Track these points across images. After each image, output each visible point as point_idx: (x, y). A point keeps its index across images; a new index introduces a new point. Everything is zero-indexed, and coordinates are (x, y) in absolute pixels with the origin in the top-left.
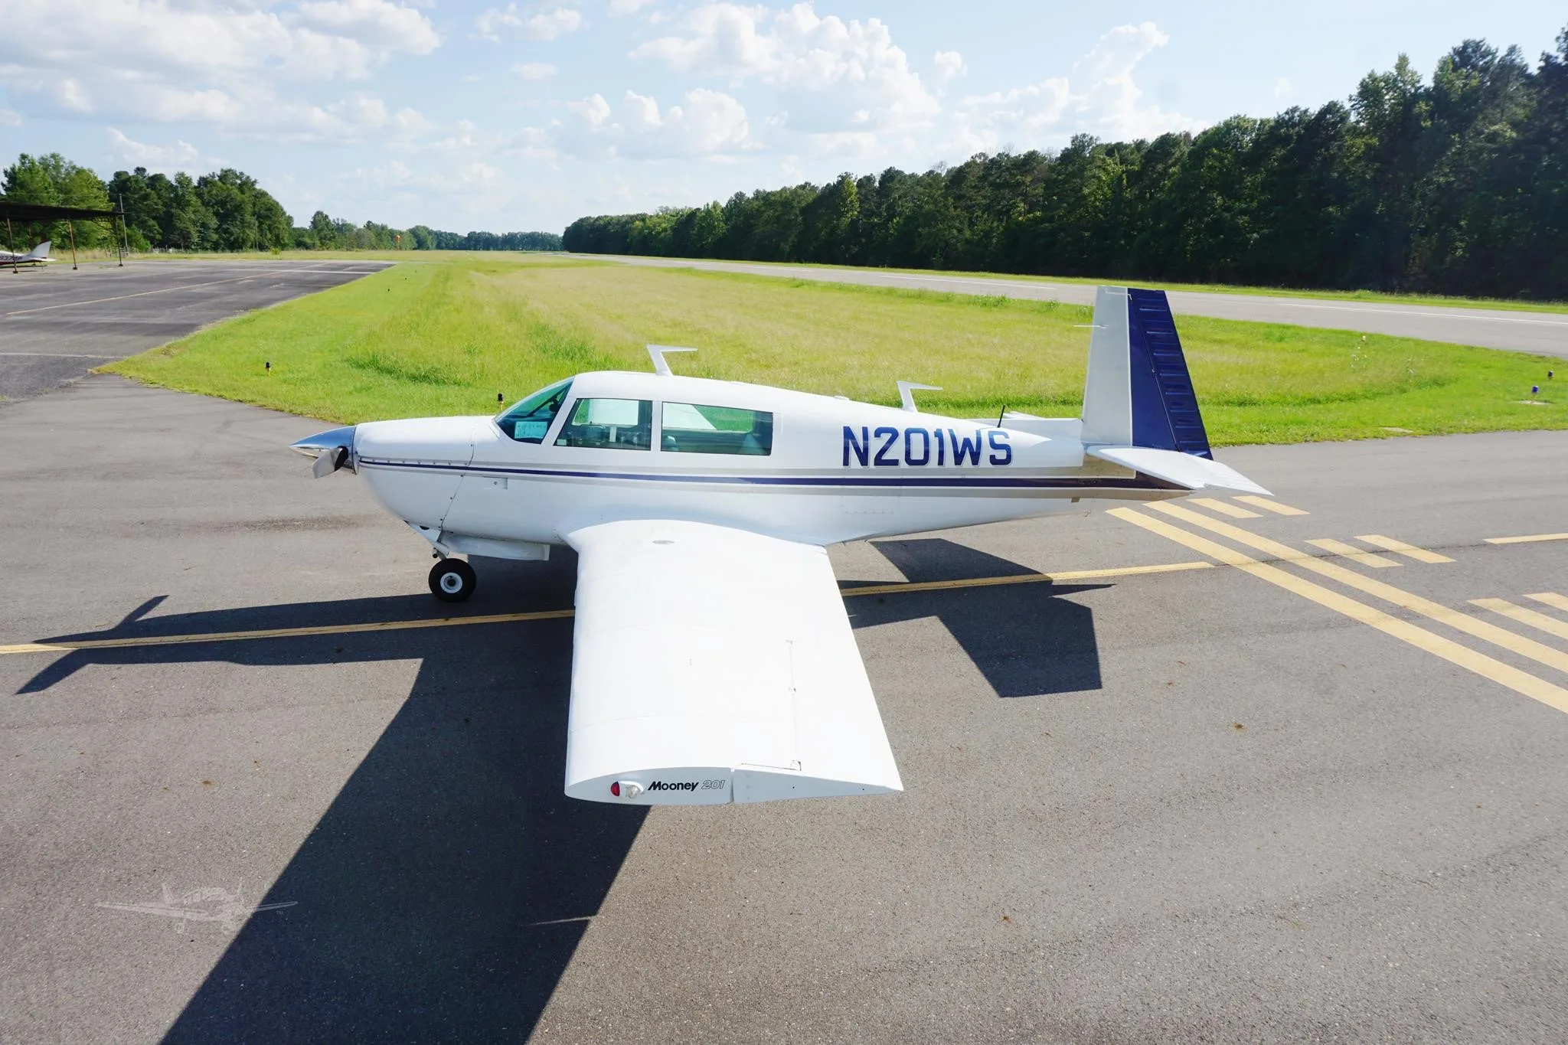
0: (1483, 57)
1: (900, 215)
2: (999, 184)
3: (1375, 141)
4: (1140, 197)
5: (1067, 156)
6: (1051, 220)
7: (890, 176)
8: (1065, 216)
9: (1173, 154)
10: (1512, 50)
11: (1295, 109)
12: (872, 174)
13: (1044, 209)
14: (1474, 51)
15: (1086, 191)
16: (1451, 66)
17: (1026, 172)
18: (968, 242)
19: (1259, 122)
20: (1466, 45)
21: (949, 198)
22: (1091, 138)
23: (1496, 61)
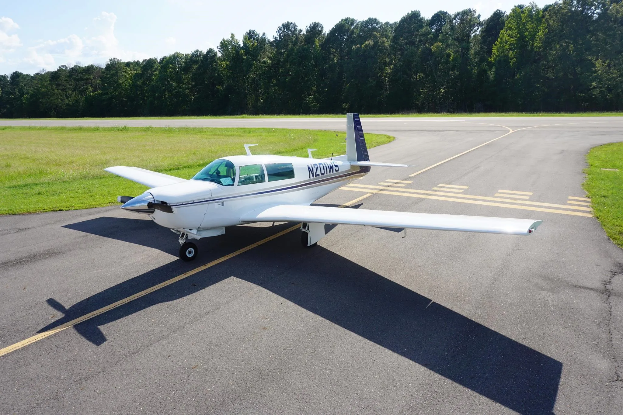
0: (256, 36)
1: (27, 93)
2: (77, 79)
3: (228, 63)
4: (144, 84)
5: (108, 67)
6: (107, 94)
7: (16, 76)
8: (113, 92)
9: (154, 67)
10: (264, 34)
11: (197, 51)
12: (5, 75)
13: (102, 90)
14: (253, 34)
15: (121, 82)
16: (248, 38)
17: (89, 74)
18: (67, 105)
19: (185, 55)
20: (250, 31)
21: (53, 85)
22: (118, 60)
23: (260, 37)
